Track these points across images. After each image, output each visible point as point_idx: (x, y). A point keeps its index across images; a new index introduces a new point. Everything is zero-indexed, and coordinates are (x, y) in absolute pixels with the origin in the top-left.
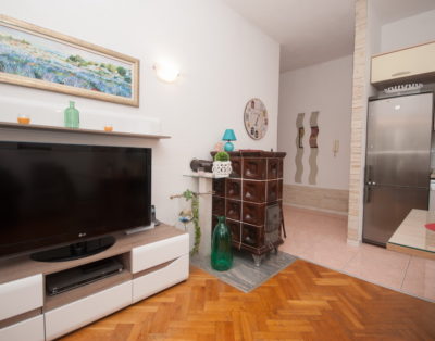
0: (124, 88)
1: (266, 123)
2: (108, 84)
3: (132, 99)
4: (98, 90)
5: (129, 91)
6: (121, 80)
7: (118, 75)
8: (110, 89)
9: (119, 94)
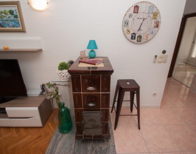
0: (15, 22)
1: (157, 26)
2: (7, 22)
3: (21, 28)
4: (3, 27)
5: (18, 23)
6: (12, 18)
7: (10, 15)
8: (8, 25)
9: (13, 27)
